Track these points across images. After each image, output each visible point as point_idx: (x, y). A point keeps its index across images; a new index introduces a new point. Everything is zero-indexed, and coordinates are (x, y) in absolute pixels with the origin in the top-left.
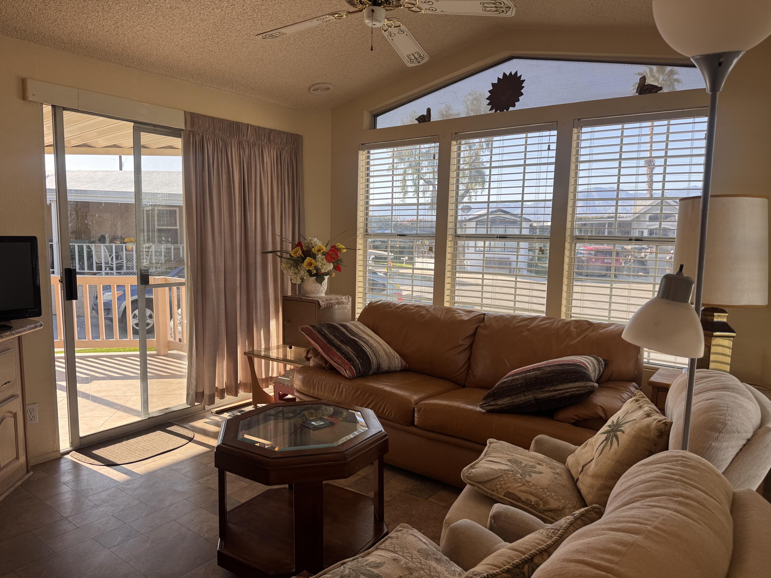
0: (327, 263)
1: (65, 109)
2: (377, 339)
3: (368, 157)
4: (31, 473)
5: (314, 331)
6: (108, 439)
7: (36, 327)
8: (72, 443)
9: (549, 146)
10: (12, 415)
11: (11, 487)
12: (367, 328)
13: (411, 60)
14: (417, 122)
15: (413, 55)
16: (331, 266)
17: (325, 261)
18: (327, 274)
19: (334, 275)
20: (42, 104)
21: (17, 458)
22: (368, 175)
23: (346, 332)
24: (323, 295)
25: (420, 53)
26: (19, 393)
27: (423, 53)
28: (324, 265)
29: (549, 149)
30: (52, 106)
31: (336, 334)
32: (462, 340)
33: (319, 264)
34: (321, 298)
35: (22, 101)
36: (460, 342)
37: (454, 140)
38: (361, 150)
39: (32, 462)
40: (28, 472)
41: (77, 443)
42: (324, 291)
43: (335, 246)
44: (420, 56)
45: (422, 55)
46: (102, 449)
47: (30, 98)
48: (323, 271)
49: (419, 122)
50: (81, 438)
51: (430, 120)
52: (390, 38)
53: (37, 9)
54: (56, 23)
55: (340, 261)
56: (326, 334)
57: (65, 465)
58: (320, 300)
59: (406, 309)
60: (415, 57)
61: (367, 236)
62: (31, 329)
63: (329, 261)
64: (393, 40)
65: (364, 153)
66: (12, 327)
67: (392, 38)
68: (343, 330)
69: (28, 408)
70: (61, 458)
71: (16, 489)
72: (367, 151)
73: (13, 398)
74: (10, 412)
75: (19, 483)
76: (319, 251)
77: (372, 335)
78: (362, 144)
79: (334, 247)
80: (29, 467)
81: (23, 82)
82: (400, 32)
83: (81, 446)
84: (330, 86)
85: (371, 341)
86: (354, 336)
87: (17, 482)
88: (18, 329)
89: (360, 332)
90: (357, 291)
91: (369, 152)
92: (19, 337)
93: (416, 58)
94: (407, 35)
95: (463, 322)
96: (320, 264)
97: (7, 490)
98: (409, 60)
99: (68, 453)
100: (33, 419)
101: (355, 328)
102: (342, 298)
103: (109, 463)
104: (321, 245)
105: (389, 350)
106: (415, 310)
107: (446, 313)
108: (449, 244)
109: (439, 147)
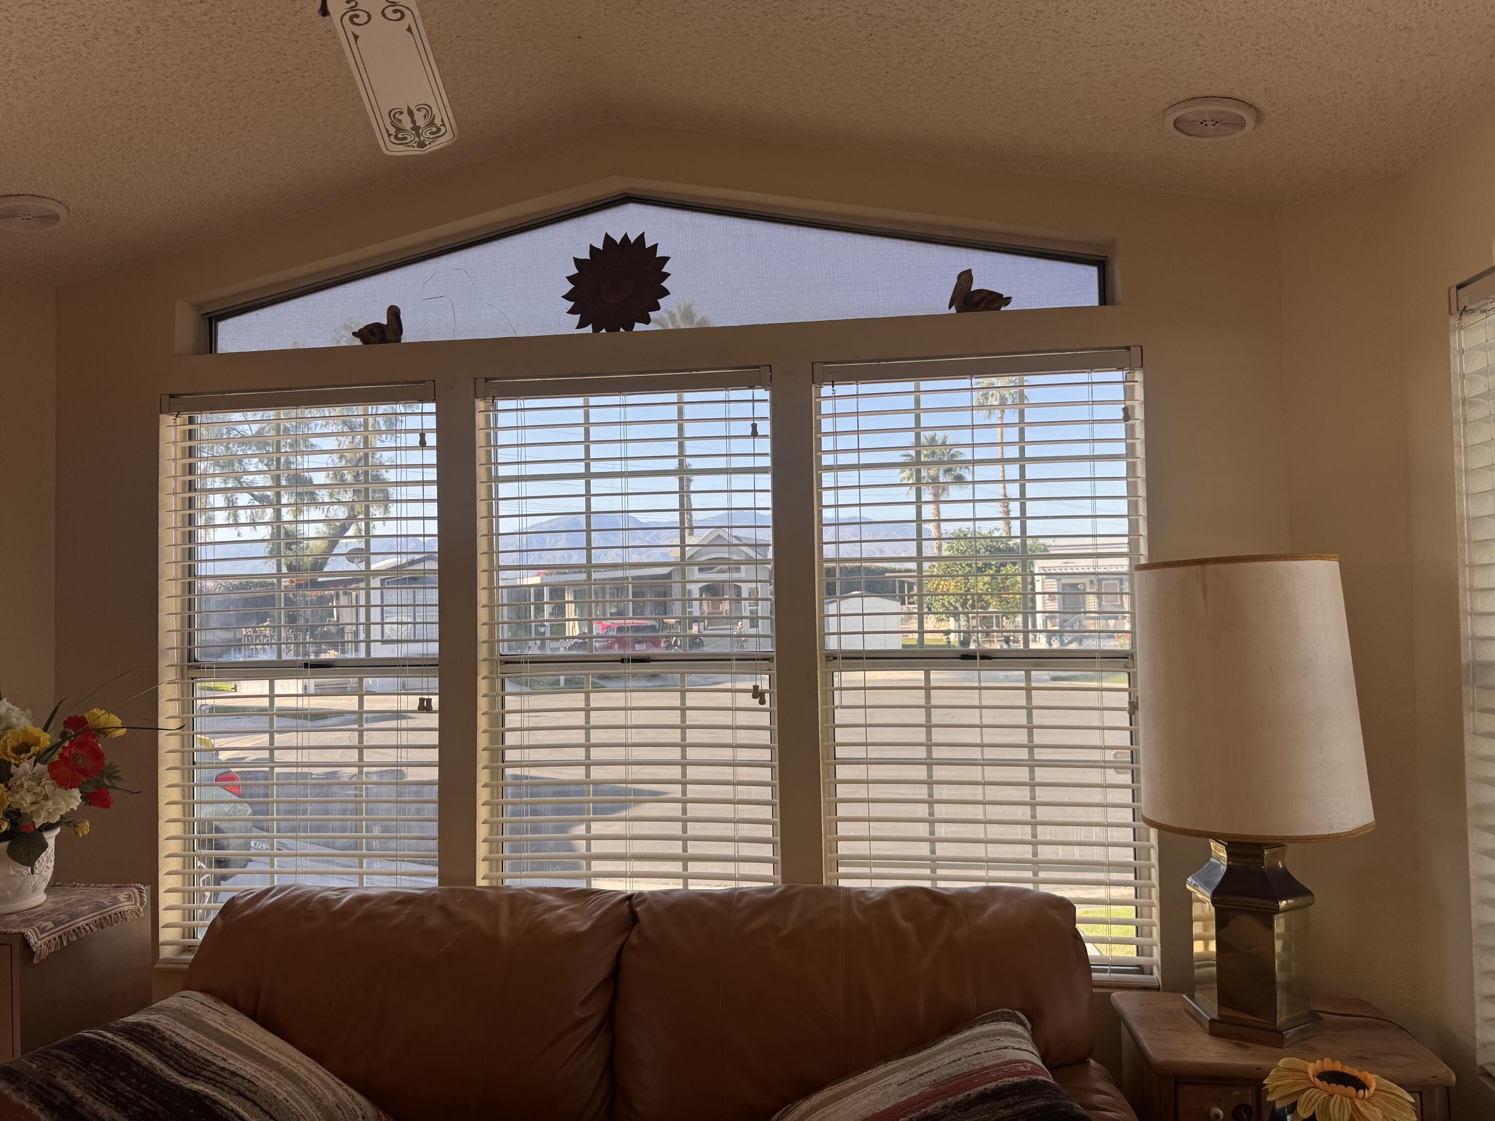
0: (59, 790)
2: (285, 1061)
3: (191, 435)
5: (15, 1097)
9: (754, 426)
12: (233, 1016)
13: (399, 130)
14: (358, 342)
15: (410, 113)
16: (74, 800)
17: (49, 786)
18: (52, 827)
19: (85, 828)
22: (191, 486)
23: (159, 1065)
24: (40, 898)
25: (435, 111)
27: (443, 113)
28: (46, 798)
29: (755, 434)
31: (120, 1085)
32: (583, 1003)
33: (25, 801)
34: (30, 916)
36: (578, 1014)
37: (484, 398)
38: (169, 412)
42: (44, 886)
43: (83, 721)
44: (432, 123)
45: (438, 122)
48: (39, 822)
49: (365, 341)
51: (398, 340)
52: (350, 27)
55: (110, 776)
56: (75, 1101)
58: (29, 932)
59: (369, 917)
60: (413, 122)
61: (191, 673)
63: (65, 783)
64: (356, 37)
65: (179, 420)
67: (357, 30)
68: (147, 1057)
72: (186, 417)
76: (23, 748)
77: (261, 1048)
78: (170, 396)
79: (77, 723)
82: (389, 12)
84: (61, 211)
85: (266, 1080)
86: (195, 1076)
89: (216, 1047)
91: (191, 421)
93: (416, 128)
94: (409, 29)
95: (575, 939)
96: (29, 798)
98: (392, 131)
101: (189, 1034)
104: (31, 728)
105: (335, 1094)
106: (401, 918)
107: (512, 912)
108: (483, 686)
109: (438, 414)
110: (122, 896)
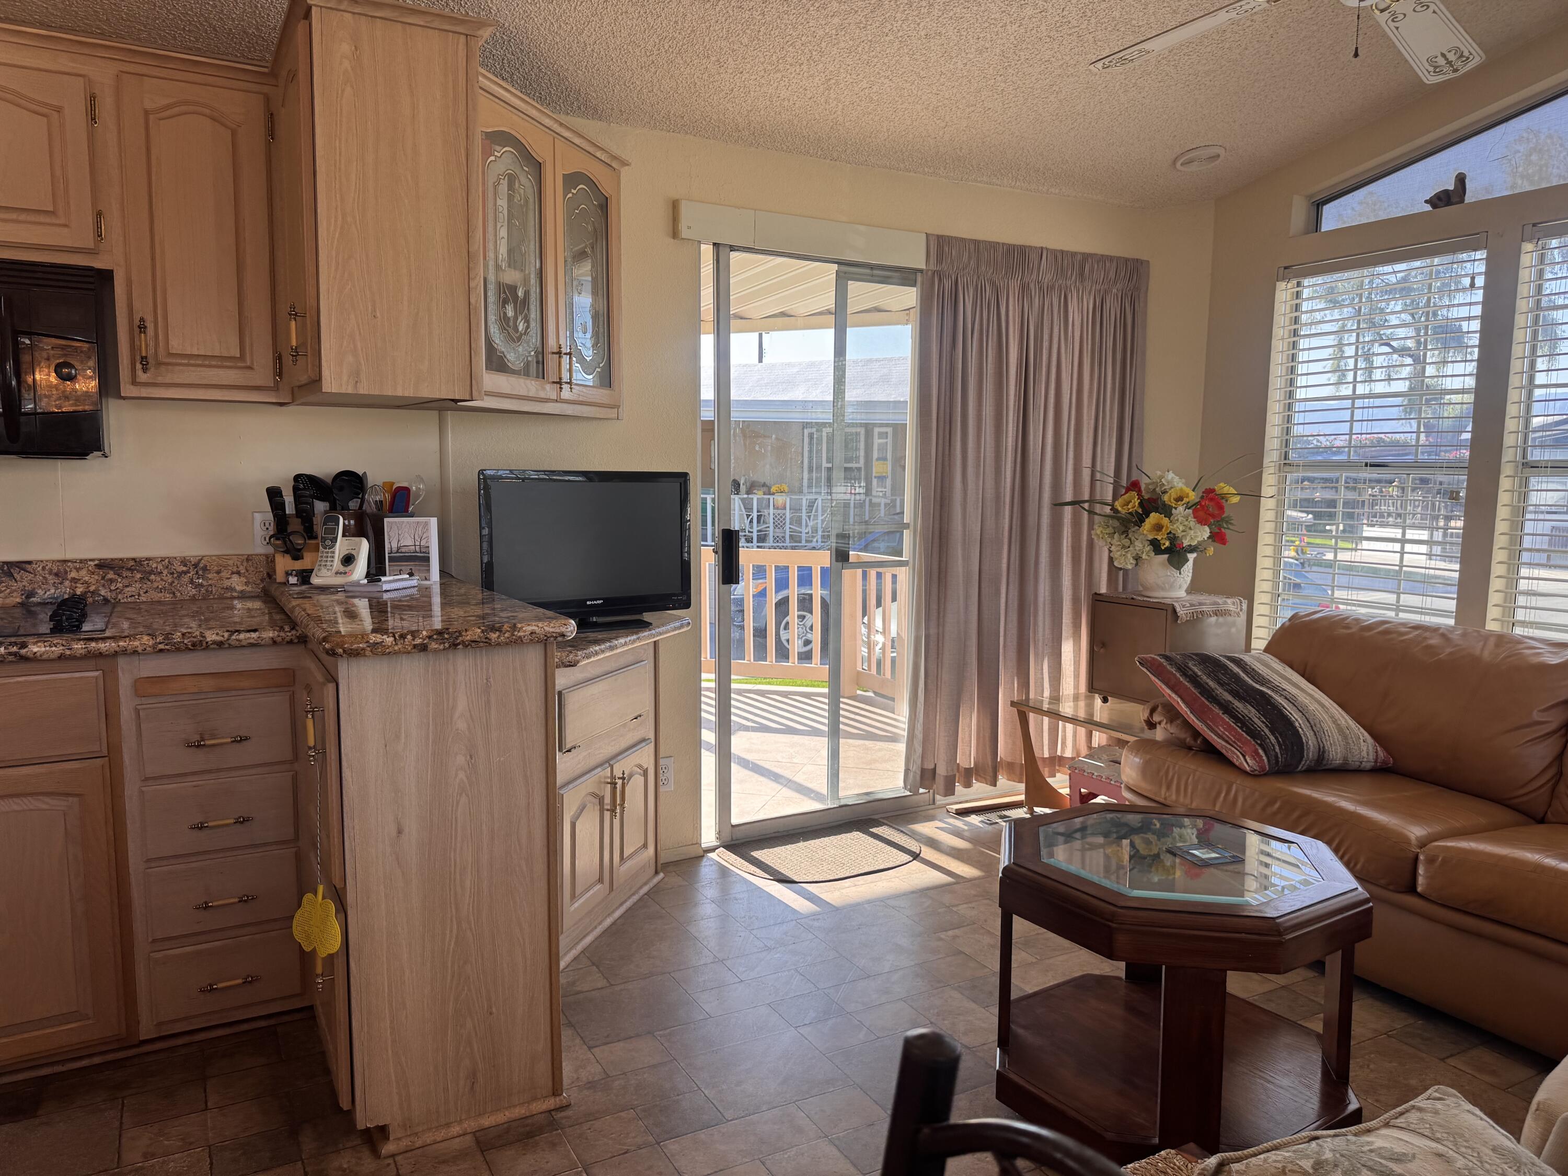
0: (1198, 526)
1: (733, 248)
2: (1316, 696)
3: (1298, 295)
4: (661, 875)
5: (1169, 667)
6: (774, 835)
7: (682, 626)
8: (719, 833)
10: (642, 772)
11: (633, 894)
12: (1289, 670)
13: (1436, 67)
14: (1428, 208)
15: (1443, 55)
16: (1204, 533)
17: (1192, 522)
18: (1192, 549)
19: (1211, 551)
20: (700, 242)
21: (645, 846)
22: (1295, 333)
23: (1242, 674)
24: (1182, 594)
25: (1463, 48)
26: (651, 735)
27: (1470, 47)
28: (1190, 528)
30: (714, 244)
31: (1221, 676)
32: (1540, 711)
33: (1178, 529)
34: (1178, 599)
35: (672, 240)
36: (1536, 716)
37: (1530, 241)
38: (1283, 279)
39: (663, 859)
40: (657, 873)
41: (727, 836)
42: (1185, 586)
43: (1213, 491)
44: (1462, 56)
45: (1466, 54)
46: (765, 851)
47: (685, 233)
48: (1186, 543)
49: (1434, 206)
50: (733, 826)
51: (1462, 201)
52: (1392, 25)
53: (705, 76)
54: (732, 95)
55: (1227, 522)
56: (1198, 676)
57: (706, 871)
58: (1176, 605)
59: (1387, 632)
60: (1446, 59)
61: (1287, 469)
62: (675, 629)
63: (1201, 521)
64: (1397, 28)
65: (1289, 285)
66: (651, 624)
67: (1397, 24)
68: (1236, 669)
69: (662, 762)
70: (703, 856)
71: (641, 899)
72: (1295, 282)
73: (644, 744)
74: (640, 766)
75: (646, 889)
76: (1179, 499)
77: (1303, 686)
78: (1286, 268)
79: (1210, 491)
80: (660, 866)
81: (675, 206)
82: (1418, 8)
83: (732, 840)
84: (1221, 151)
85: (1302, 698)
86: (1262, 685)
87: (641, 888)
88: (659, 627)
89: (1276, 677)
90: (1257, 590)
91: (1299, 284)
92: (655, 642)
93: (1449, 63)
94: (1434, 12)
95: (1544, 668)
96: (1181, 528)
97: (629, 898)
98: (1431, 69)
99: (713, 850)
100: (666, 783)
101: (1261, 667)
102: (1225, 603)
103: (780, 877)
104: (1185, 488)
105: (1346, 721)
106: (1411, 636)
107: (1497, 645)
108: (1505, 483)
109: (1488, 259)
110: (1229, 601)
